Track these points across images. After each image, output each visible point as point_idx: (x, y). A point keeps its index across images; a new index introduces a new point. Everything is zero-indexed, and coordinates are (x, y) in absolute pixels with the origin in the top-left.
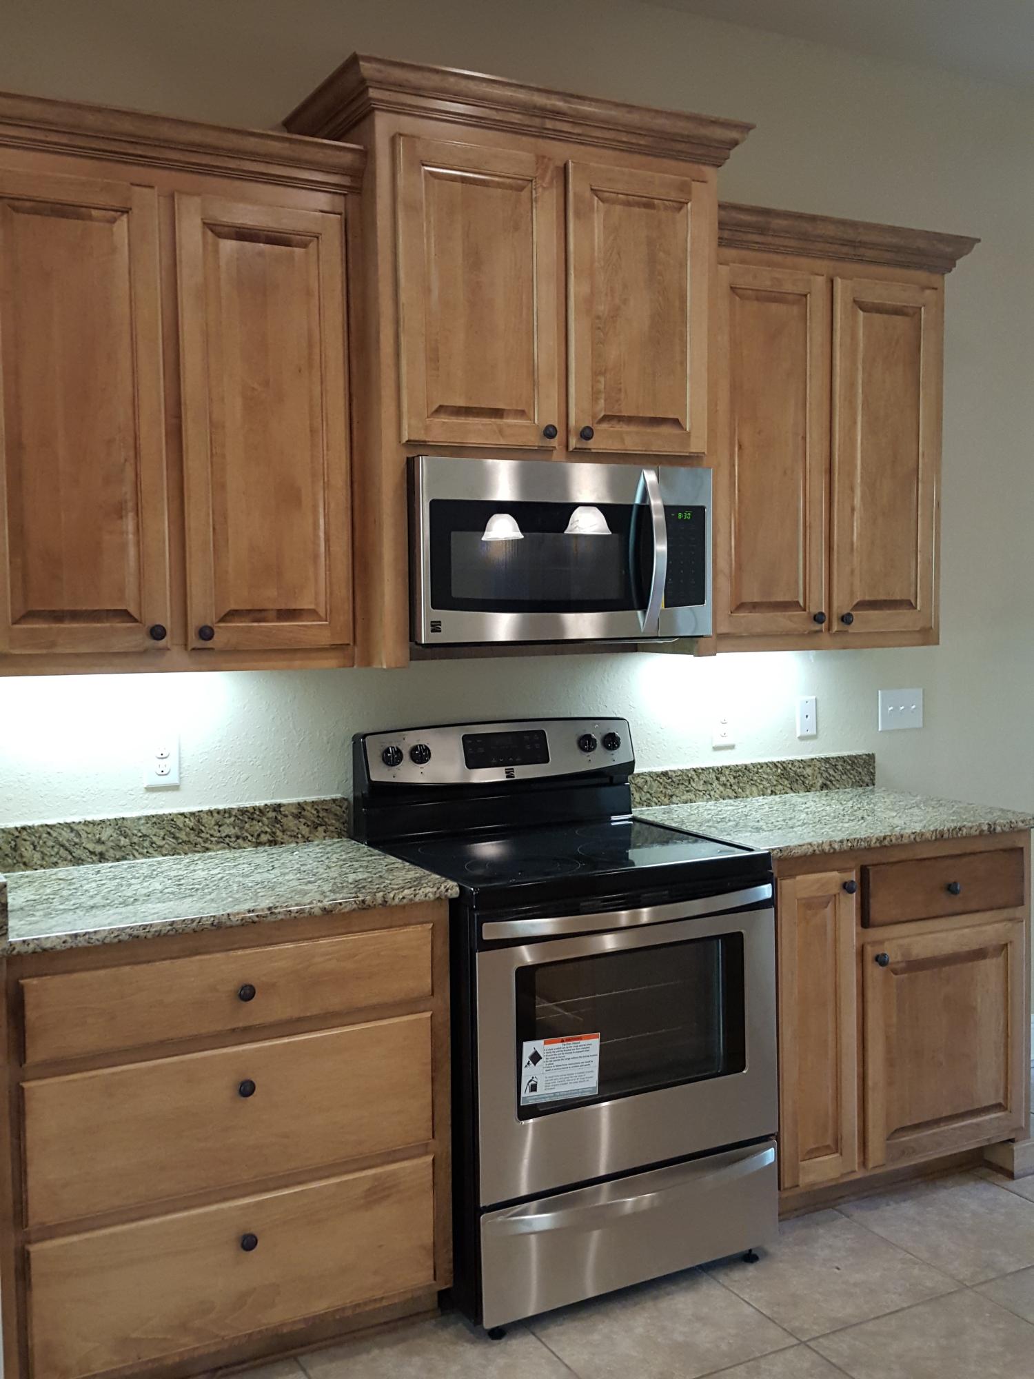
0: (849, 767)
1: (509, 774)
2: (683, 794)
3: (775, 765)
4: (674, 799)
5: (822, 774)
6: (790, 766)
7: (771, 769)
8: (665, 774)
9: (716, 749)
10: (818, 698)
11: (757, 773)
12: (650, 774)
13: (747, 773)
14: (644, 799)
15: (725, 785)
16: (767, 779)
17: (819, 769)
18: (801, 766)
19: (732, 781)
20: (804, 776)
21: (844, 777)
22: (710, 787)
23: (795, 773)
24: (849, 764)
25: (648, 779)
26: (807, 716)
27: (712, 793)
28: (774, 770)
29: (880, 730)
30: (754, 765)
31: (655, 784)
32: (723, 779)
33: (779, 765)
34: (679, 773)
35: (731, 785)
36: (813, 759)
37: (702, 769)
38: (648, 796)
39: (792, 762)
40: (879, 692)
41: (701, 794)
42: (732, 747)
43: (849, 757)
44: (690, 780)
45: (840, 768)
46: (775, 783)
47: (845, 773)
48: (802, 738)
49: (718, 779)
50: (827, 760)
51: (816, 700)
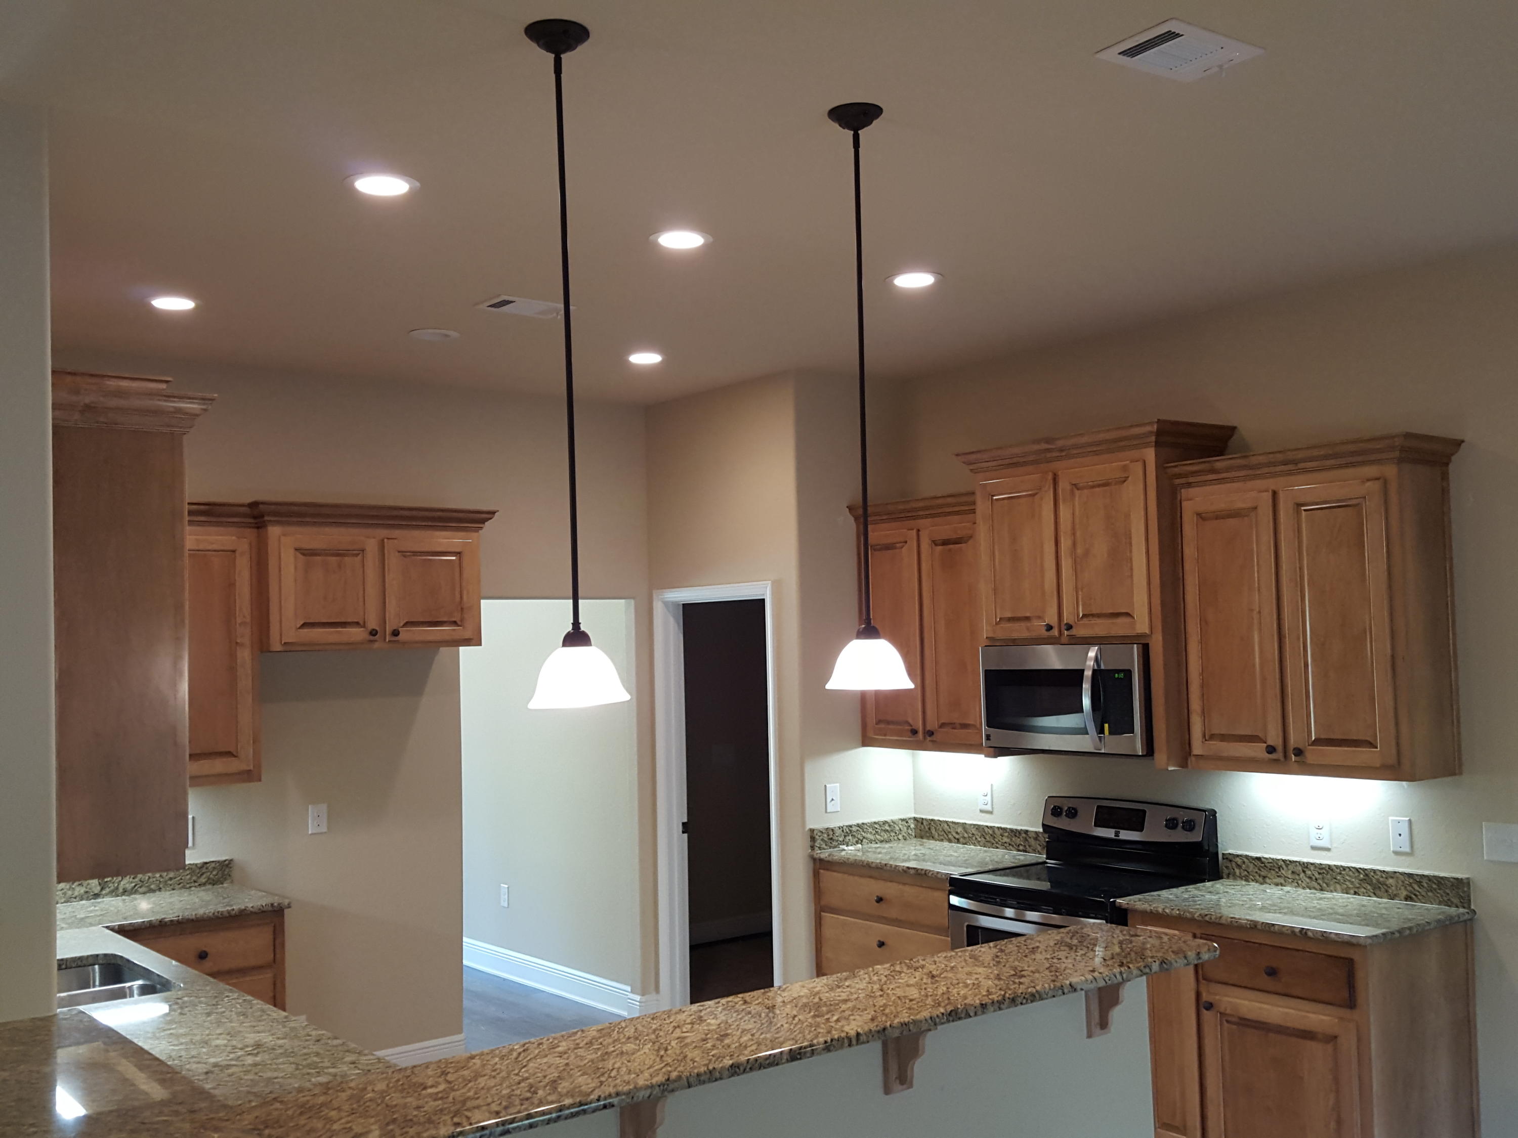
0: (1434, 886)
1: (1117, 834)
2: (1275, 878)
3: (1357, 870)
4: (1268, 880)
5: (1406, 887)
6: (1372, 874)
7: (1354, 873)
8: (1259, 859)
9: (1314, 848)
10: (1413, 820)
11: (1340, 874)
12: (1247, 857)
13: (1331, 872)
14: (1243, 875)
15: (1310, 878)
16: (1349, 881)
17: (1403, 882)
18: (1384, 876)
19: (1317, 876)
20: (1386, 885)
21: (1430, 894)
22: (1297, 877)
23: (1378, 880)
24: (1435, 884)
25: (1245, 860)
26: (1400, 835)
27: (1300, 882)
28: (1357, 874)
29: (1485, 859)
30: (1337, 867)
31: (1251, 866)
32: (1309, 873)
33: (1362, 871)
34: (1271, 861)
35: (1316, 879)
36: (1395, 872)
37: (1290, 861)
38: (1246, 873)
39: (1374, 871)
40: (1485, 824)
41: (1290, 880)
42: (1328, 850)
43: (1434, 877)
44: (1280, 868)
45: (1425, 885)
46: (1358, 885)
47: (1431, 891)
48: (1396, 853)
49: (1304, 872)
50: (1410, 875)
51: (1410, 821)
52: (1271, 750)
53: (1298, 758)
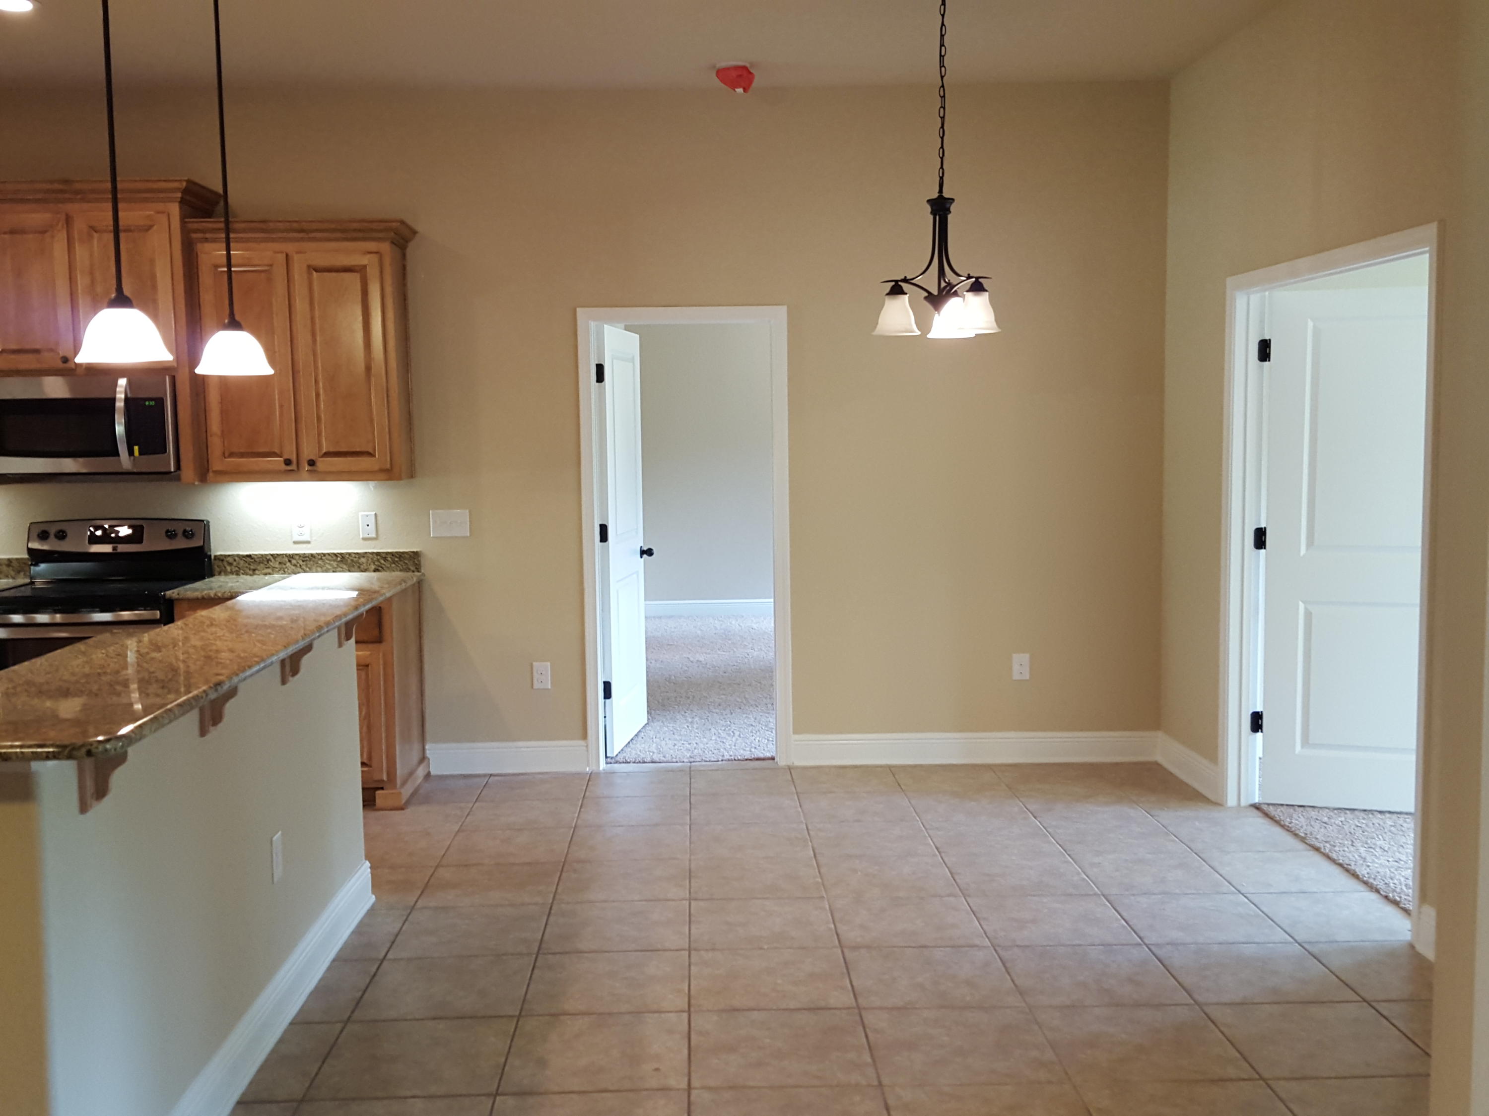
0: (396, 559)
1: (114, 549)
2: (263, 569)
3: (335, 555)
4: (257, 572)
5: (374, 563)
6: (347, 556)
7: (332, 557)
8: (249, 556)
9: (295, 543)
10: (377, 513)
11: (321, 559)
12: (238, 556)
13: (313, 559)
14: (234, 570)
15: (295, 565)
16: (329, 564)
17: (372, 559)
18: (357, 556)
19: (301, 563)
20: (359, 563)
21: (393, 565)
22: (284, 566)
23: (352, 560)
24: (397, 557)
25: (237, 558)
26: (368, 525)
27: (286, 570)
28: (335, 558)
29: (432, 536)
30: (318, 554)
31: (242, 562)
32: (294, 562)
33: (339, 555)
34: (260, 556)
35: (300, 566)
36: (366, 553)
37: (277, 555)
38: (237, 569)
39: (350, 554)
40: (431, 512)
41: (277, 570)
42: (308, 542)
43: (396, 552)
44: (268, 560)
45: (389, 559)
46: (336, 566)
47: (394, 563)
48: (364, 539)
49: (290, 561)
50: (378, 554)
51: (376, 514)
52: (288, 462)
53: (310, 468)
